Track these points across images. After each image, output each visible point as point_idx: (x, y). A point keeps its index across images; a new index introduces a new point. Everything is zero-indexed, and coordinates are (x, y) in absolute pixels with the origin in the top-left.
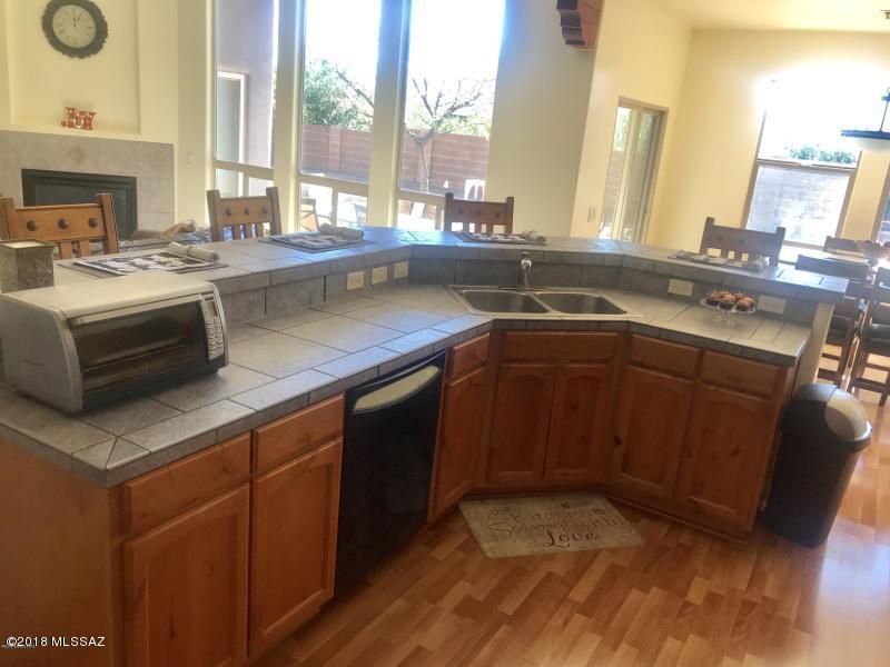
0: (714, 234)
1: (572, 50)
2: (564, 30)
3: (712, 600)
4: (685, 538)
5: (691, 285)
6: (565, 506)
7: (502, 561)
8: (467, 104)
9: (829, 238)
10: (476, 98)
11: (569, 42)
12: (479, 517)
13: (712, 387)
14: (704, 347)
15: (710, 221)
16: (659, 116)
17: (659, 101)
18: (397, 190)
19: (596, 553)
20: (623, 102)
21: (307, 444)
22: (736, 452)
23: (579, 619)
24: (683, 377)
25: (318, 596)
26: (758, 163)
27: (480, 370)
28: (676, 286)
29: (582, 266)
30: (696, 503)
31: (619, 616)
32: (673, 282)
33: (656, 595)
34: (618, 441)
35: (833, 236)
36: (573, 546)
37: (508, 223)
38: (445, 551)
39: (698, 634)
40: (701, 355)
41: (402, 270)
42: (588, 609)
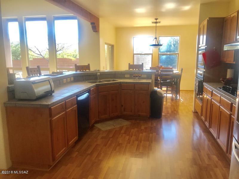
0: (131, 66)
1: (94, 33)
2: (93, 29)
3: (146, 128)
4: (138, 121)
5: (129, 75)
6: (115, 121)
7: (106, 131)
8: (60, 50)
9: (150, 67)
10: (63, 48)
11: (94, 31)
12: (99, 126)
13: (137, 91)
14: (134, 84)
15: (129, 64)
16: (112, 46)
17: (112, 43)
18: (57, 68)
19: (123, 126)
20: (106, 44)
21: (72, 105)
22: (144, 102)
23: (124, 135)
24: (132, 90)
25: (76, 138)
26: (134, 54)
27: (95, 95)
28: (126, 76)
29: (108, 74)
30: (138, 114)
31: (131, 133)
32: (126, 75)
33: (136, 129)
34: (122, 106)
35: (151, 67)
36: (118, 126)
37: (89, 69)
38: (95, 132)
39: (145, 132)
40: (135, 85)
41: (72, 79)
42: (125, 133)
